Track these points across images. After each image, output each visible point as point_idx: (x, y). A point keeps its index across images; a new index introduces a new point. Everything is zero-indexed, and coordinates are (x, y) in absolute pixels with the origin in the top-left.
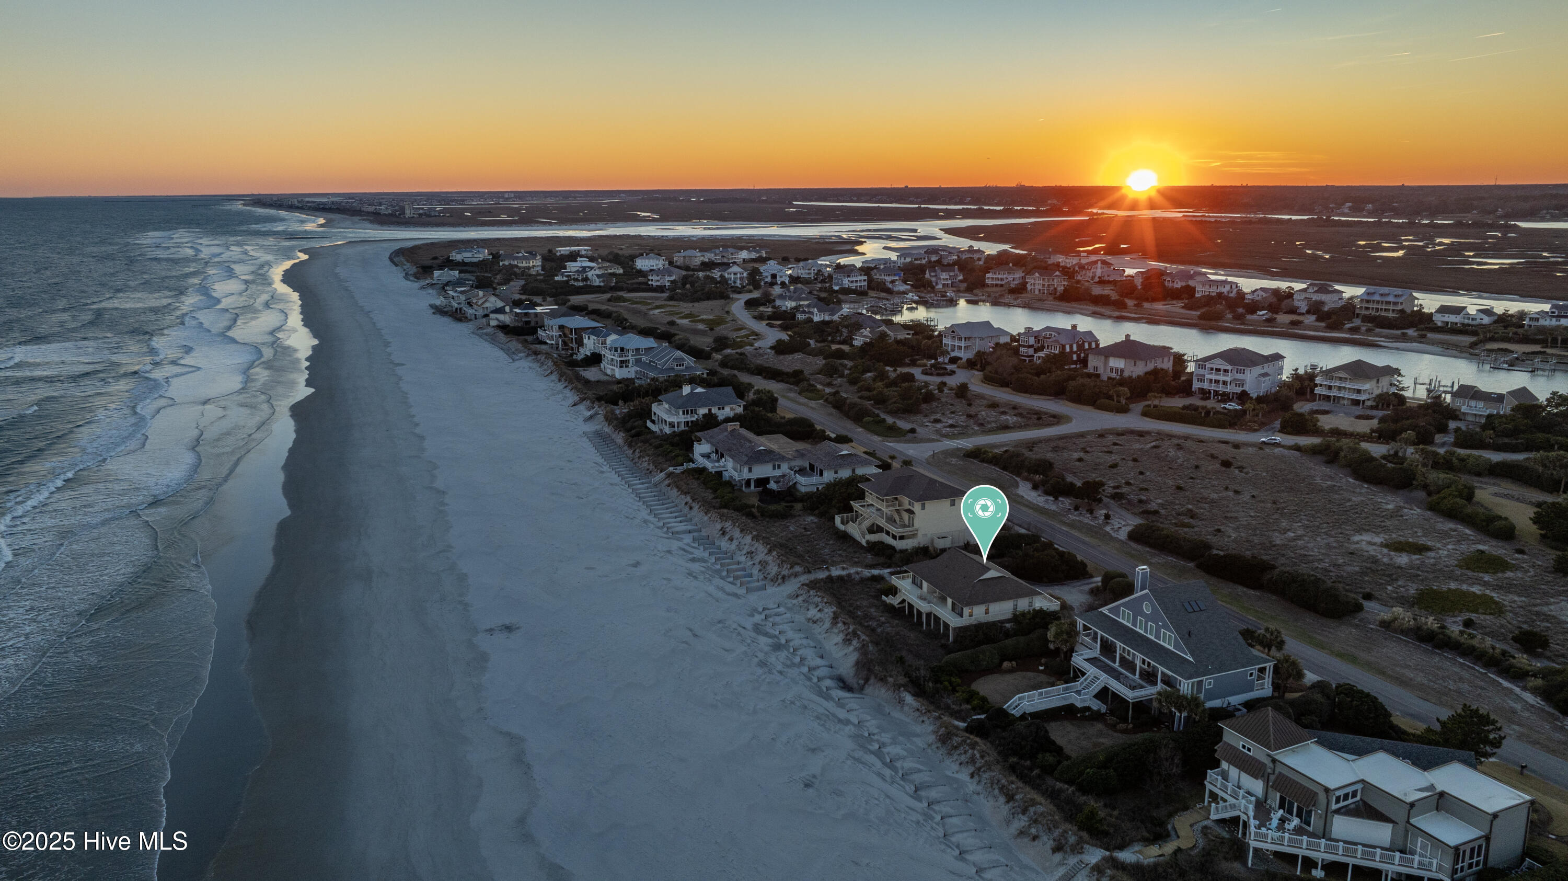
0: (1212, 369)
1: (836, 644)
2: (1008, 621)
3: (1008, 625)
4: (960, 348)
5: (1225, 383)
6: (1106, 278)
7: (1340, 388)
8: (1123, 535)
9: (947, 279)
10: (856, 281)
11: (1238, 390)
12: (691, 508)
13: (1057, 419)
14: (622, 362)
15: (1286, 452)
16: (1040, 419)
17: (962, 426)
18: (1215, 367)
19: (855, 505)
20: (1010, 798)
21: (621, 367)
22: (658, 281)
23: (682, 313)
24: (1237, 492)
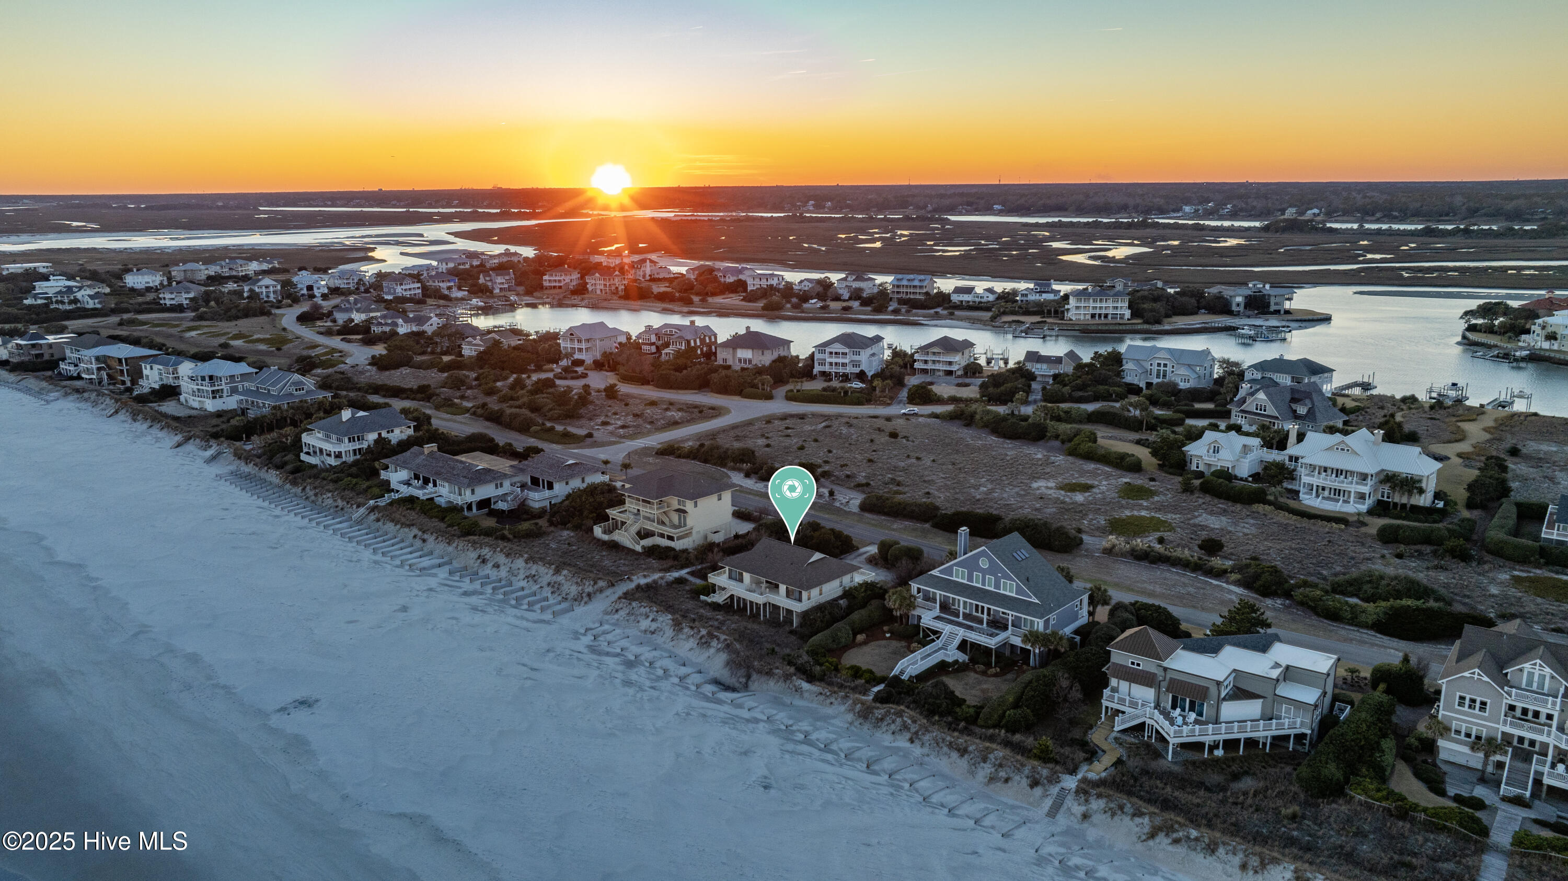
0: (831, 353)
1: (691, 649)
2: (841, 597)
3: (841, 602)
4: (580, 350)
5: (844, 365)
6: (657, 276)
7: (934, 362)
8: (855, 509)
9: (503, 283)
10: (410, 289)
11: (857, 370)
12: (424, 541)
13: (716, 411)
14: (213, 392)
15: (929, 420)
16: (704, 413)
17: (634, 426)
18: (834, 351)
19: (613, 513)
20: (963, 752)
21: (214, 398)
22: (173, 299)
23: (228, 333)
24: (918, 459)
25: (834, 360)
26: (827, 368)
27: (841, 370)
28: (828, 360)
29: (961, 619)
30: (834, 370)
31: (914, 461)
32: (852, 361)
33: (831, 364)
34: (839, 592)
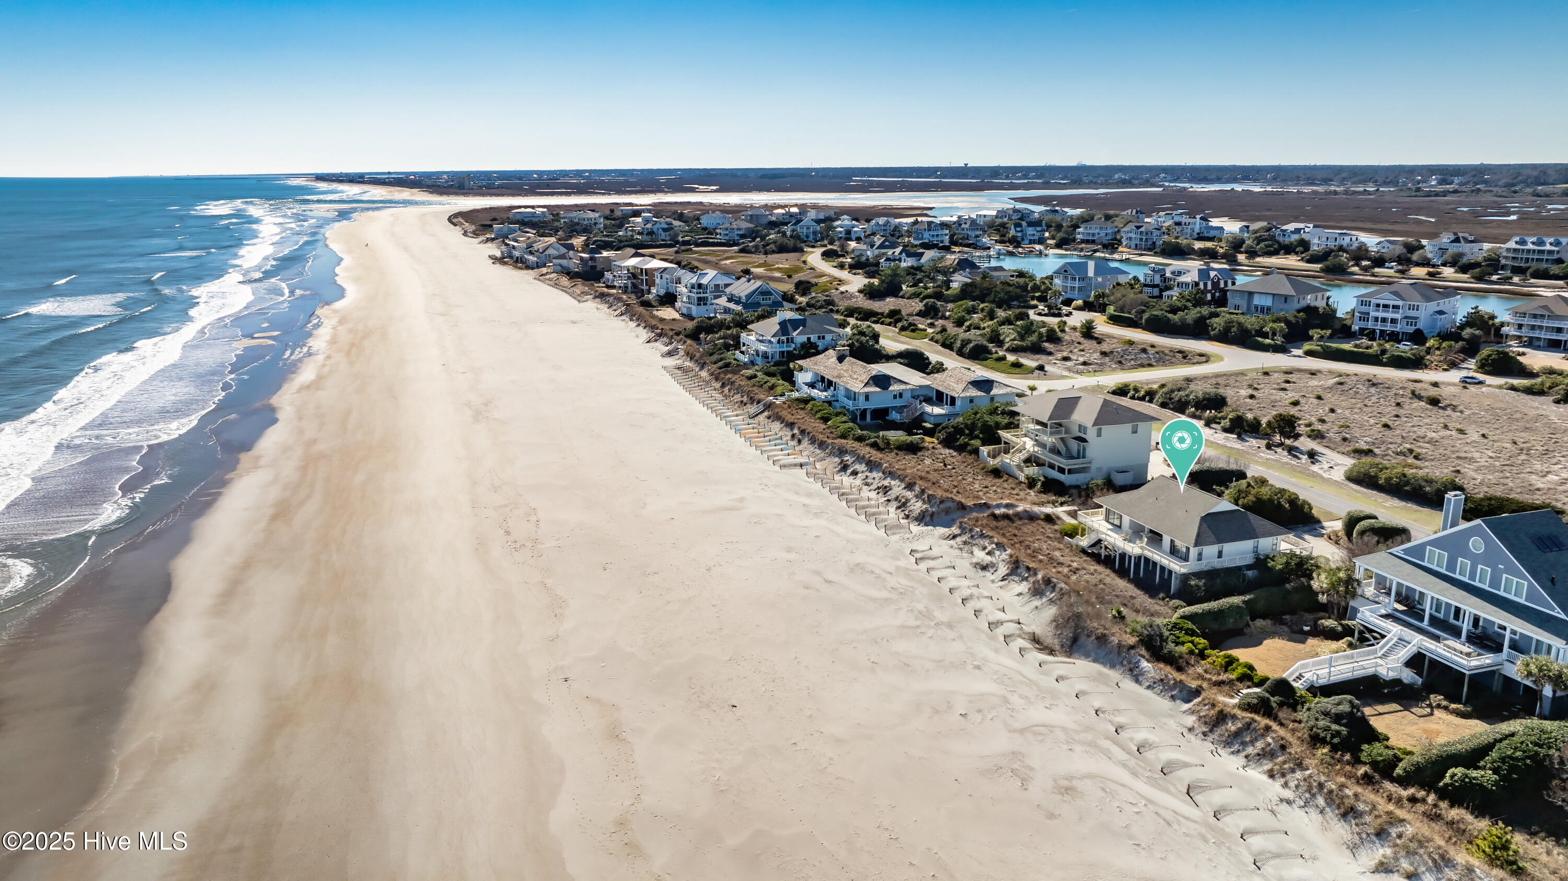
0: (1378, 305)
4: (1074, 289)
8: (1338, 475)
9: (1034, 235)
10: (937, 235)
11: (1411, 329)
13: (1205, 358)
14: (699, 299)
16: (1187, 358)
17: (1097, 364)
18: (1382, 302)
19: (1005, 435)
21: (699, 305)
22: (727, 235)
24: (1461, 431)
25: (1381, 314)
26: (1370, 325)
27: (1389, 327)
28: (1373, 314)
29: (1425, 624)
30: (1379, 326)
31: (1454, 433)
32: (1406, 317)
33: (1376, 319)
34: (1249, 560)
